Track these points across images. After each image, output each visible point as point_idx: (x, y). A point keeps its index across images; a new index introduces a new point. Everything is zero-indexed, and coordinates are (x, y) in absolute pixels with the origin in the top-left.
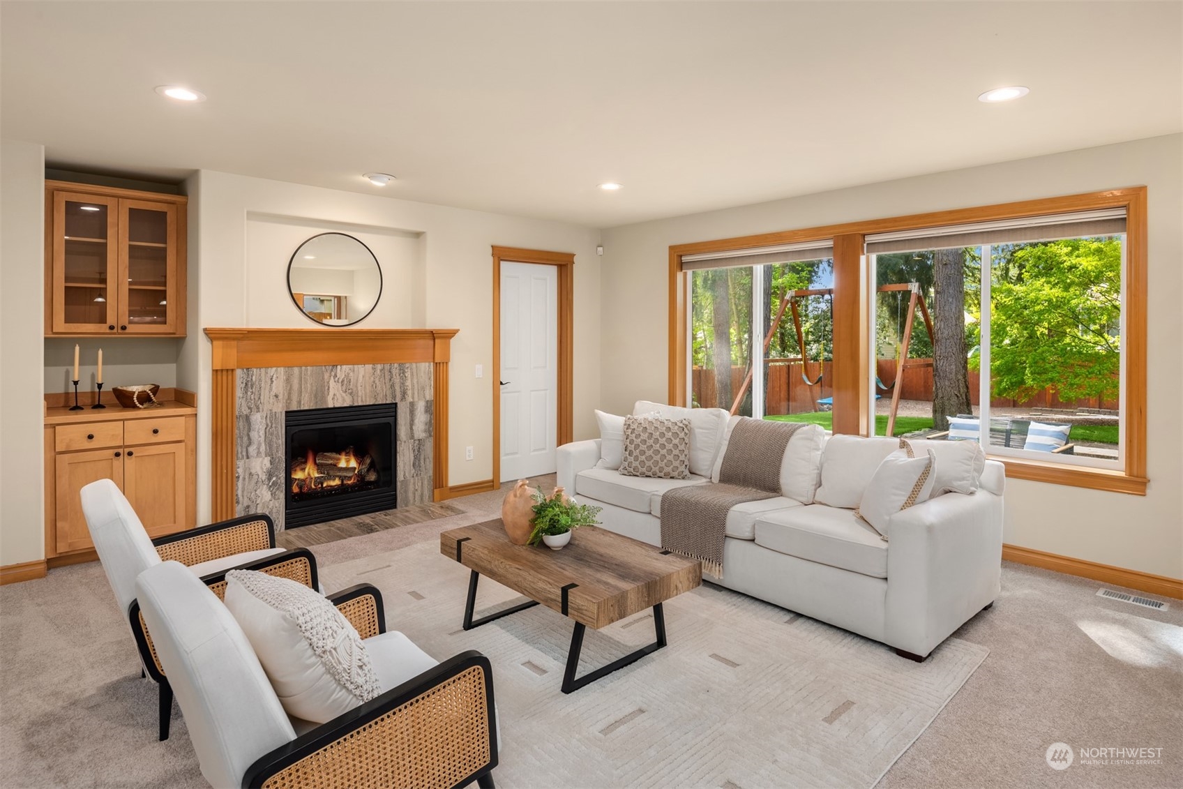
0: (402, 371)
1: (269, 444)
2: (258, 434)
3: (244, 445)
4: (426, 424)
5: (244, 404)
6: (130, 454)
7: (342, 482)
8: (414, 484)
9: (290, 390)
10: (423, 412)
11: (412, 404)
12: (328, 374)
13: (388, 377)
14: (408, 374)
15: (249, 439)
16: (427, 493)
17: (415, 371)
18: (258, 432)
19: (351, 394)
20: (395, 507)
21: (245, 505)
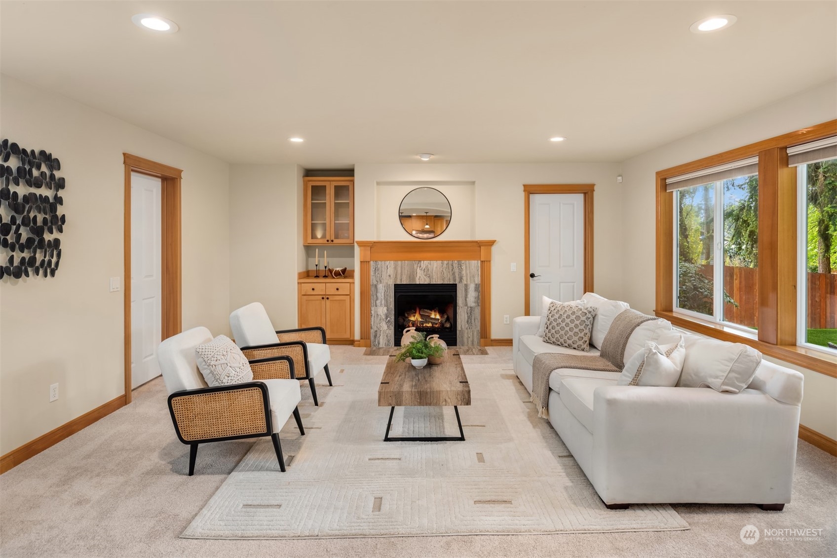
0: (460, 265)
1: (387, 301)
2: (381, 295)
3: (375, 299)
4: (476, 298)
5: (374, 279)
6: (328, 298)
7: (433, 325)
8: (468, 333)
9: (396, 273)
10: (473, 291)
11: (466, 285)
12: (416, 265)
13: (451, 269)
14: (464, 267)
15: (377, 296)
16: (476, 340)
17: (468, 265)
18: (381, 294)
19: (429, 277)
20: (456, 345)
21: (375, 329)
